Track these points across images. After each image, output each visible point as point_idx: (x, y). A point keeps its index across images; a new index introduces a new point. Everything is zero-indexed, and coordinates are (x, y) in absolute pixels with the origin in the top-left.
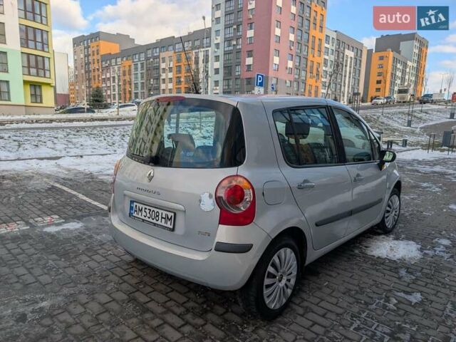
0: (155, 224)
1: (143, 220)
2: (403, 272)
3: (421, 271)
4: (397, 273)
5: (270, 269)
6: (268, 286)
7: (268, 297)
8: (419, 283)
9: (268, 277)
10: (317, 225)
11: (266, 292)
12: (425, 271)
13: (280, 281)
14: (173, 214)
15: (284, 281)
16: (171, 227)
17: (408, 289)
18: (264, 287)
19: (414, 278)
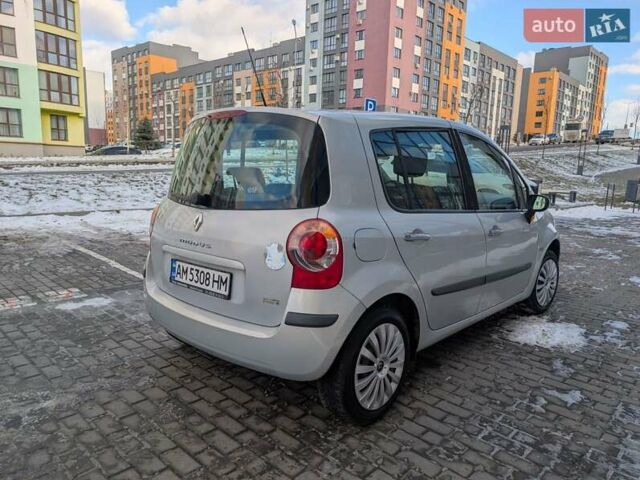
0: (204, 291)
1: (189, 286)
2: (558, 364)
3: (583, 363)
4: (550, 364)
5: (365, 352)
6: (361, 377)
7: (362, 391)
8: (580, 377)
9: (361, 363)
10: (434, 293)
11: (358, 385)
12: (588, 362)
13: (380, 370)
14: (228, 276)
15: (385, 371)
16: (226, 293)
17: (564, 386)
18: (356, 377)
19: (573, 371)
